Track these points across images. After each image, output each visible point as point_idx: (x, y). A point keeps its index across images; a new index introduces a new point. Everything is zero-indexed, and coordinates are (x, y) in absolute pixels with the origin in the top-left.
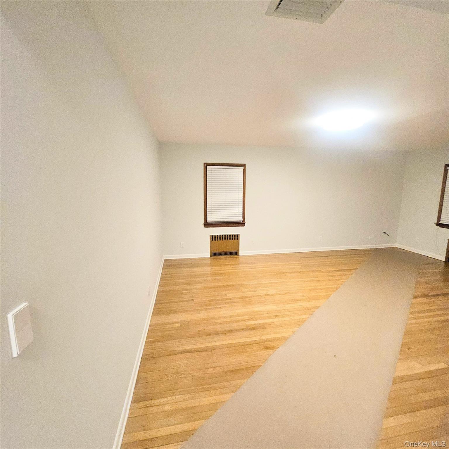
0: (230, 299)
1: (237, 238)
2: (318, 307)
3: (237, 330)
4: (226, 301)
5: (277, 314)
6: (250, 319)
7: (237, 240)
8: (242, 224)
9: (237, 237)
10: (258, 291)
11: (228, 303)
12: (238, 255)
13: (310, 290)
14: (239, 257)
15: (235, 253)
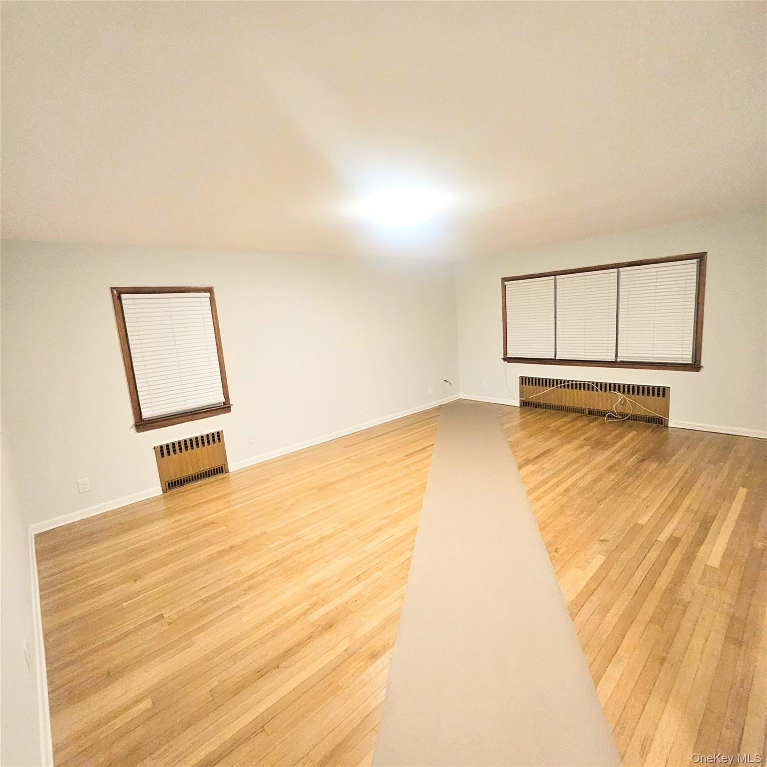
0: (252, 577)
1: (219, 439)
2: (415, 531)
3: (299, 645)
4: (246, 585)
5: (358, 573)
6: (314, 606)
7: (220, 442)
8: (225, 407)
9: (218, 436)
10: (302, 537)
11: (250, 588)
12: (227, 472)
13: (388, 503)
14: (228, 477)
15: (221, 470)
